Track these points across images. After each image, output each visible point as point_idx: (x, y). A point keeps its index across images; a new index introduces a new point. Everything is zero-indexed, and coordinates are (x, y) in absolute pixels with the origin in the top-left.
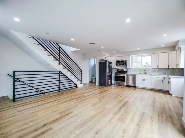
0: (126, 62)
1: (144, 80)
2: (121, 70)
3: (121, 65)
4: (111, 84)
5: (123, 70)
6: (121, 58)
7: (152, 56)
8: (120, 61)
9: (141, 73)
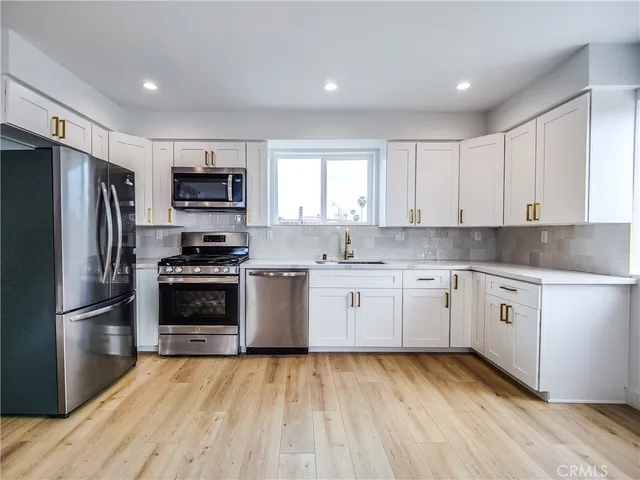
0: (239, 179)
1: (354, 300)
2: (208, 238)
3: (207, 204)
4: (133, 354)
5: (222, 238)
6: (209, 156)
7: (374, 157)
8: (199, 170)
9: (325, 257)
